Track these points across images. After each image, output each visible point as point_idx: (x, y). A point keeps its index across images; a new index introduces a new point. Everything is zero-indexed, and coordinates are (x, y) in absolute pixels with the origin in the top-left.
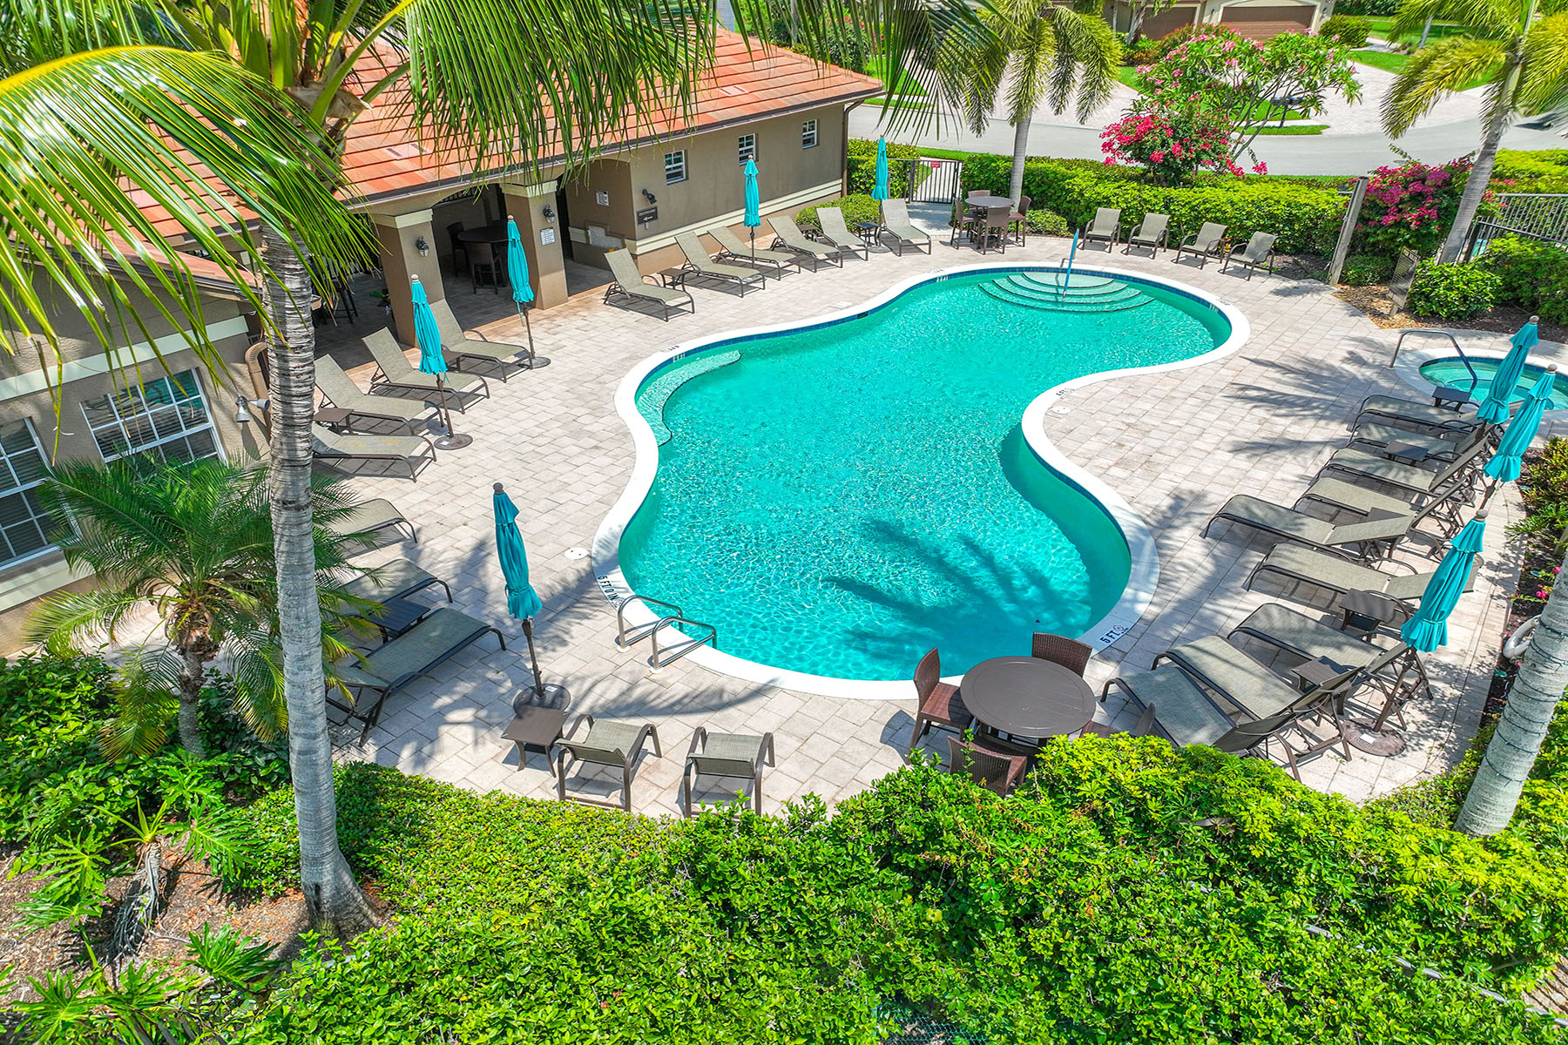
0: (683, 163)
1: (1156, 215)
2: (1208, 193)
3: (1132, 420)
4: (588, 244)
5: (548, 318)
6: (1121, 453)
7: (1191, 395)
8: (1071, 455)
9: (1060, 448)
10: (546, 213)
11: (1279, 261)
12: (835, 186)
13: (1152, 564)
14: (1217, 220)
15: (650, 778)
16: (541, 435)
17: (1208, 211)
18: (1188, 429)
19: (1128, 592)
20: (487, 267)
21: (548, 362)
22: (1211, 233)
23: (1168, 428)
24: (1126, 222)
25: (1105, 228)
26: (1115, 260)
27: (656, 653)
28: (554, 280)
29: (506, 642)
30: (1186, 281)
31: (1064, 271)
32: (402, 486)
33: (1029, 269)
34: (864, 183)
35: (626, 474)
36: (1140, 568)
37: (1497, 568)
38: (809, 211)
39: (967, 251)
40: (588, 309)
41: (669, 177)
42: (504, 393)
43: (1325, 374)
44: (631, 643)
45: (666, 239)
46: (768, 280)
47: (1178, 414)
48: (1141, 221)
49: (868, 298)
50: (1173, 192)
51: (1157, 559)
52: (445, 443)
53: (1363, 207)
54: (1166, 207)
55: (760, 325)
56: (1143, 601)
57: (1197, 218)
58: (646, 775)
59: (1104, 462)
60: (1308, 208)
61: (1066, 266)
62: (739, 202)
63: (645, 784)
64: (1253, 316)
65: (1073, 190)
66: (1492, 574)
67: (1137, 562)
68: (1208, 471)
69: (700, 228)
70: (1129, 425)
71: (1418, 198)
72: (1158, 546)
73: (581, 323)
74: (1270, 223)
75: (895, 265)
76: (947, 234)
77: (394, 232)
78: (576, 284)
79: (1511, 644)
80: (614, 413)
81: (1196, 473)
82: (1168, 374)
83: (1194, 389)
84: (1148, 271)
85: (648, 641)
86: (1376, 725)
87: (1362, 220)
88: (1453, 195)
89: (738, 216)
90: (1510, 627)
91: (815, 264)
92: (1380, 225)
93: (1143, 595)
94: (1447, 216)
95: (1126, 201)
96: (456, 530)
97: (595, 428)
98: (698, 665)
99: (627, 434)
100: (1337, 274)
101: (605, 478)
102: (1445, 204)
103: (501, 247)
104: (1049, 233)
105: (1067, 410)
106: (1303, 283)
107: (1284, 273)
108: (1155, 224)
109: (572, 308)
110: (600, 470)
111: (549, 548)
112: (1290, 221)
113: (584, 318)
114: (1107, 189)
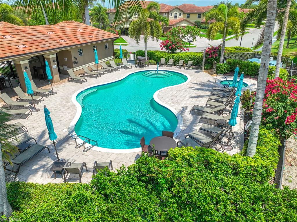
0: (82, 52)
1: (171, 59)
2: (180, 54)
3: (173, 95)
4: (63, 70)
5: (56, 85)
6: (172, 101)
7: (183, 90)
8: (163, 102)
9: (161, 101)
10: (54, 61)
11: (193, 67)
12: (112, 57)
13: (181, 120)
14: (182, 59)
15: (86, 176)
16: (56, 107)
17: (180, 58)
18: (183, 96)
19: (178, 125)
20: (42, 75)
21: (56, 93)
22: (181, 62)
23: (180, 96)
24: (166, 61)
25: (163, 62)
26: (165, 68)
27: (85, 149)
28: (57, 77)
29: (50, 151)
30: (178, 71)
31: (157, 70)
32: (24, 121)
33: (150, 71)
34: (118, 57)
35: (75, 113)
36: (179, 121)
37: (240, 115)
38: (108, 62)
39: (138, 68)
40: (65, 83)
41: (79, 54)
42: (47, 100)
43: (205, 84)
44: (79, 147)
45: (80, 68)
46: (101, 75)
47: (181, 93)
48: (169, 61)
49: (121, 77)
50: (174, 55)
51: (182, 119)
52: (34, 111)
53: (206, 55)
54: (173, 57)
55: (100, 83)
56: (181, 127)
57: (178, 59)
58: (84, 176)
59: (169, 103)
60: (196, 56)
61: (157, 69)
62: (94, 60)
63: (84, 178)
64: (191, 76)
65: (156, 56)
66: (240, 116)
67: (179, 120)
68: (188, 103)
69: (87, 65)
70: (173, 96)
71: (214, 52)
72: (182, 116)
73: (63, 85)
74: (191, 59)
75: (125, 71)
76: (135, 65)
77: (20, 65)
78: (61, 78)
79: (246, 127)
80: (72, 102)
81: (186, 103)
82: (178, 86)
83: (183, 89)
84: (171, 69)
85: (83, 147)
86: (227, 145)
87: (206, 57)
88: (220, 52)
89: (94, 63)
90: (245, 125)
91: (110, 72)
92: (209, 58)
93: (181, 126)
94: (219, 55)
95: (166, 57)
96: (37, 129)
97: (67, 105)
98: (94, 150)
99: (75, 106)
100: (203, 68)
101: (71, 114)
102: (219, 53)
103: (45, 70)
104: (153, 64)
105: (161, 94)
106: (199, 70)
107: (194, 69)
108: (171, 61)
109: (61, 83)
110: (69, 113)
111: (59, 130)
112: (194, 59)
113: (64, 84)
114: (162, 55)
